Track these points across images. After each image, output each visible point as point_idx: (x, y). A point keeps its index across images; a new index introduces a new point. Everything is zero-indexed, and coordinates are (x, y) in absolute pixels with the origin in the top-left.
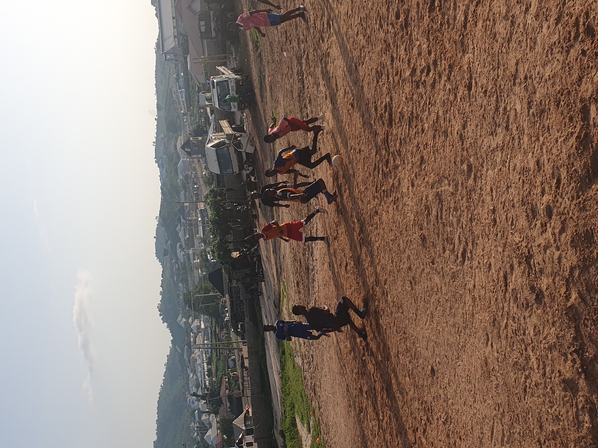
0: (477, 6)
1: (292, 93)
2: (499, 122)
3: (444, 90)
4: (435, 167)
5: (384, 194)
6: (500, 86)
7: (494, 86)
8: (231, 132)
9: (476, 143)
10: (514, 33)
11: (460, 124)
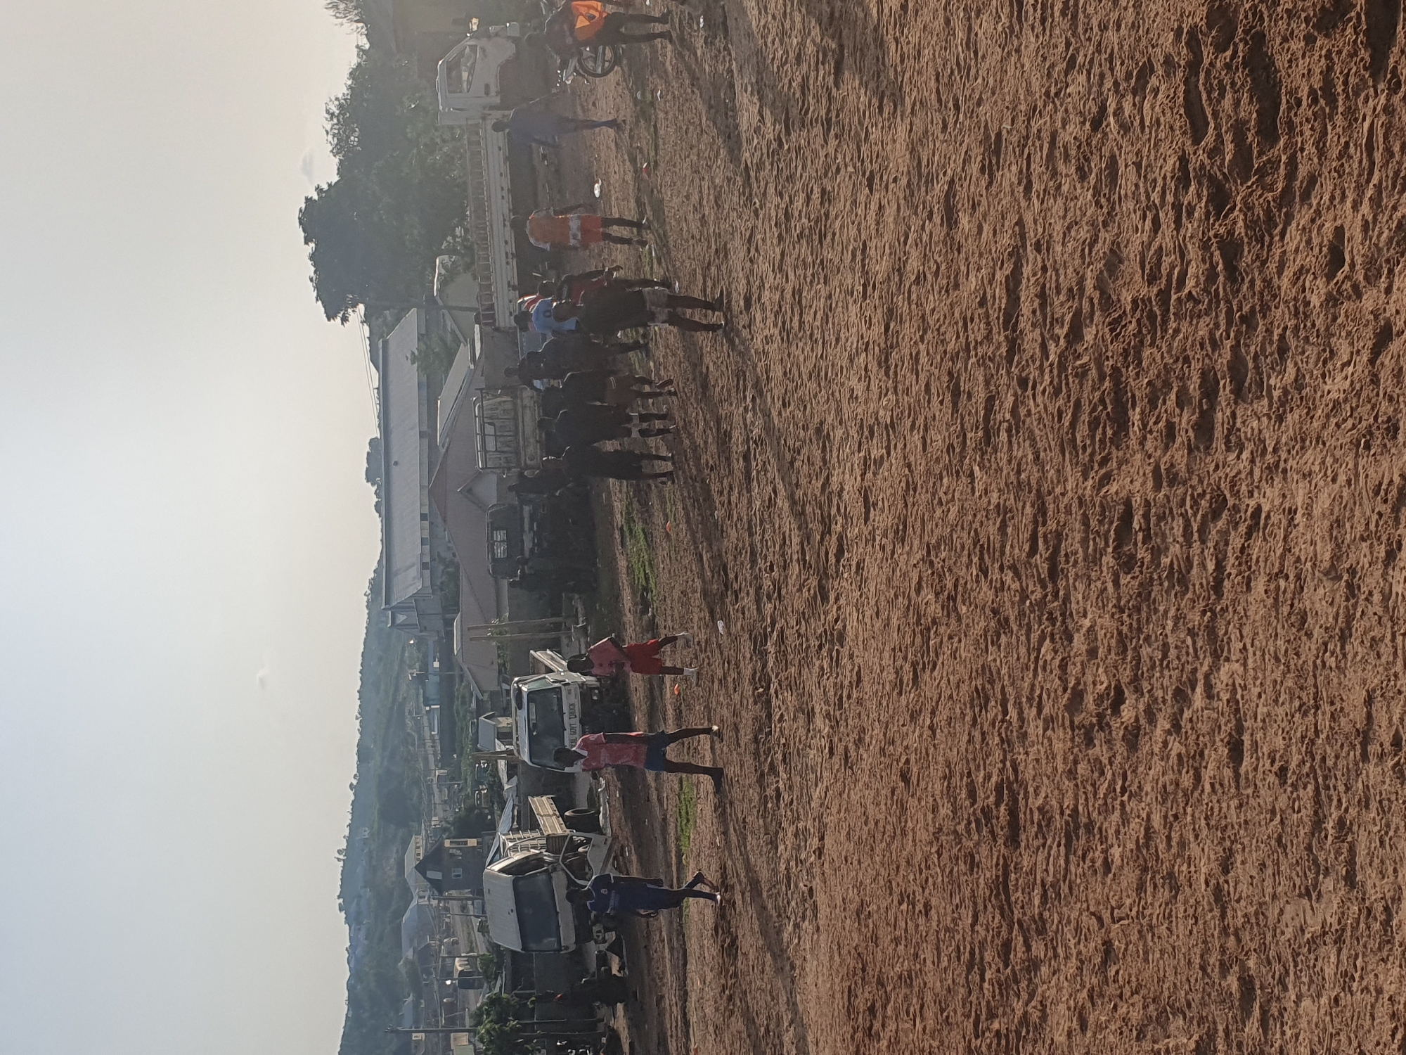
0: (1249, 535)
1: (737, 730)
2: (1326, 860)
3: (1165, 757)
4: (1146, 975)
5: (999, 1044)
6: (1324, 759)
7: (1307, 758)
8: (560, 832)
9: (1261, 917)
10: (1358, 614)
11: (1213, 857)
